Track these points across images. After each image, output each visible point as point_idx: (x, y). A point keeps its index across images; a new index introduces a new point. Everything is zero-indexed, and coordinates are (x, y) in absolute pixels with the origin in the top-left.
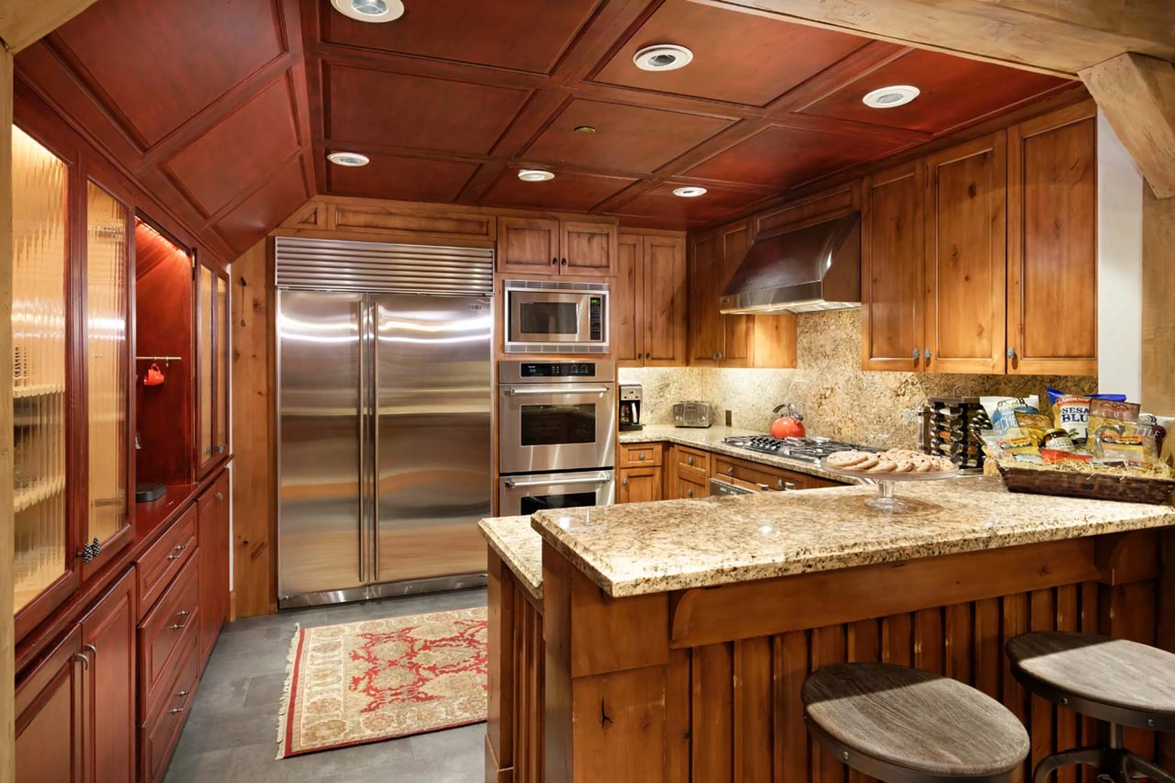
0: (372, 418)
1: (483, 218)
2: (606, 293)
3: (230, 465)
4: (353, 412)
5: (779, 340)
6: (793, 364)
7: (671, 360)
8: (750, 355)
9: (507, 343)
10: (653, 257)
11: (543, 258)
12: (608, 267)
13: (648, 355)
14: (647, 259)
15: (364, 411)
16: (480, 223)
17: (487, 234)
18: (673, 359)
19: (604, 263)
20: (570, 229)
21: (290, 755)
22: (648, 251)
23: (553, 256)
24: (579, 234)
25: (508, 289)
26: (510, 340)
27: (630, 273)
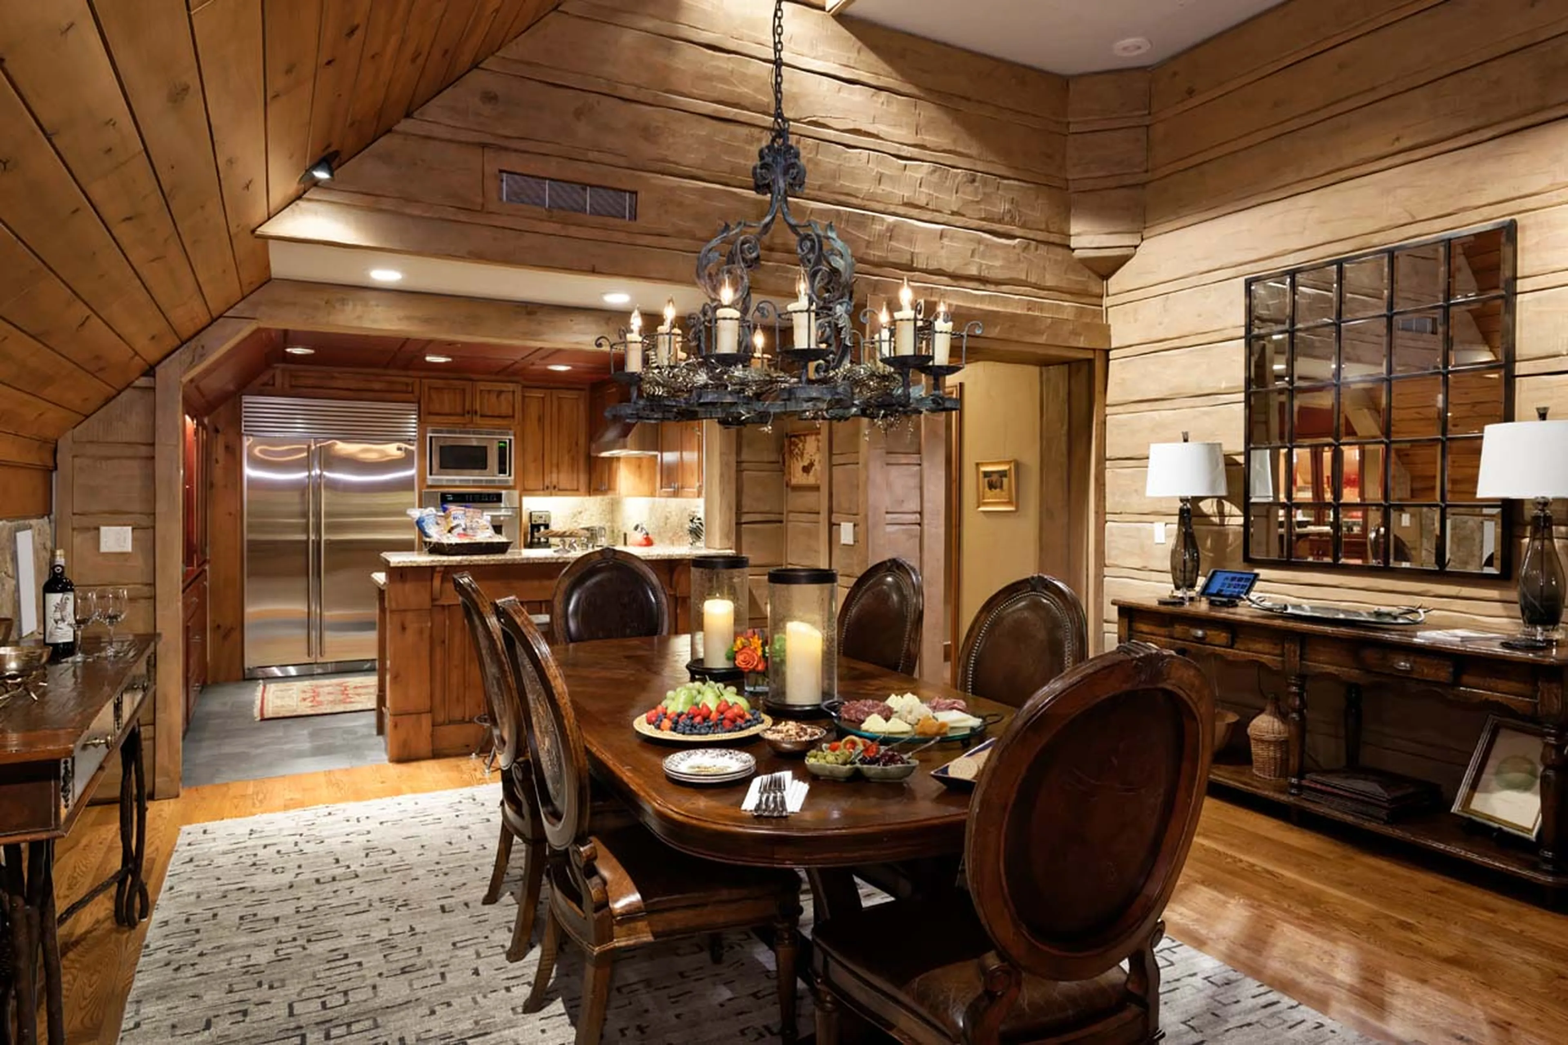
0: (319, 543)
1: (409, 380)
2: (512, 438)
3: (207, 567)
4: (303, 537)
5: (641, 476)
6: (652, 495)
7: (575, 491)
8: (618, 487)
9: (429, 477)
10: (560, 408)
11: (459, 410)
12: (513, 416)
13: (555, 487)
14: (555, 409)
15: (312, 537)
16: (407, 384)
17: (412, 392)
18: (577, 490)
19: (511, 413)
20: (482, 388)
21: (263, 719)
22: (555, 403)
23: (467, 407)
24: (489, 391)
25: (429, 435)
26: (431, 474)
27: (539, 420)
